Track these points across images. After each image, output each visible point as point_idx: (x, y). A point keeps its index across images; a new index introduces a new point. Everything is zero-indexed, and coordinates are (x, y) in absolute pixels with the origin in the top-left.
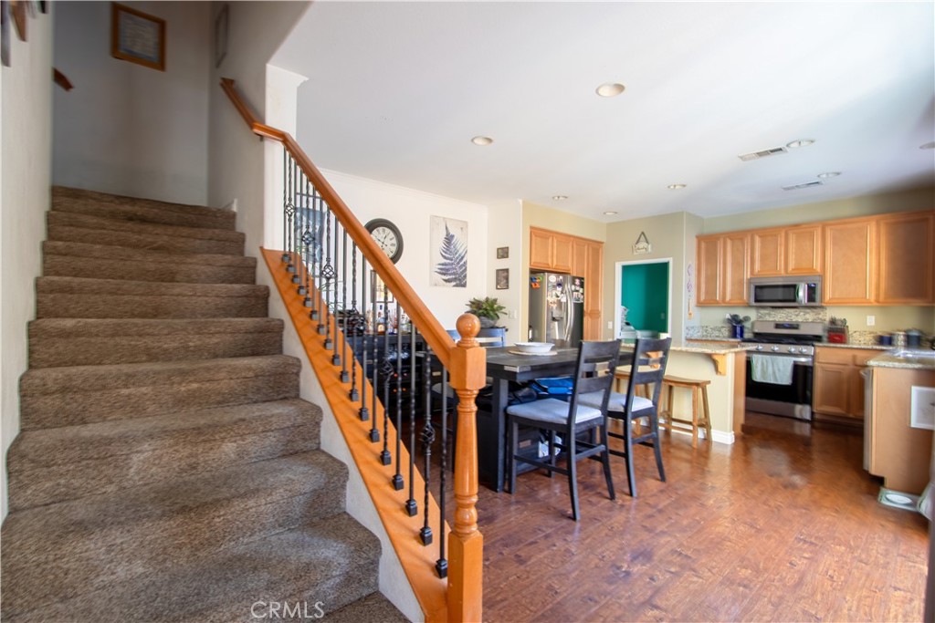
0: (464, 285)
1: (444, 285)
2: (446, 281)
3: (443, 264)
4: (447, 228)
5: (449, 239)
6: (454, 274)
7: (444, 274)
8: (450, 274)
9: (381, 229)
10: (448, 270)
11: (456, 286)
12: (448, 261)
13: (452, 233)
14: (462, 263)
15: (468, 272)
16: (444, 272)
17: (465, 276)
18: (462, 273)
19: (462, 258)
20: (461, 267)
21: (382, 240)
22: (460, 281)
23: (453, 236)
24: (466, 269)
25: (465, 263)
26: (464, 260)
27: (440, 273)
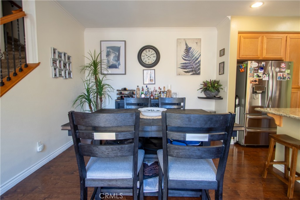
0: (199, 74)
1: (185, 75)
2: (186, 72)
3: (184, 64)
4: (186, 44)
5: (188, 50)
6: (191, 68)
7: (185, 69)
8: (189, 69)
9: (147, 50)
10: (187, 66)
11: (193, 74)
12: (187, 62)
13: (189, 46)
14: (197, 61)
15: (202, 67)
16: (184, 67)
17: (199, 69)
18: (197, 67)
19: (197, 59)
20: (196, 64)
21: (148, 55)
22: (196, 71)
23: (190, 48)
24: (200, 65)
25: (200, 62)
26: (199, 60)
27: (182, 68)
